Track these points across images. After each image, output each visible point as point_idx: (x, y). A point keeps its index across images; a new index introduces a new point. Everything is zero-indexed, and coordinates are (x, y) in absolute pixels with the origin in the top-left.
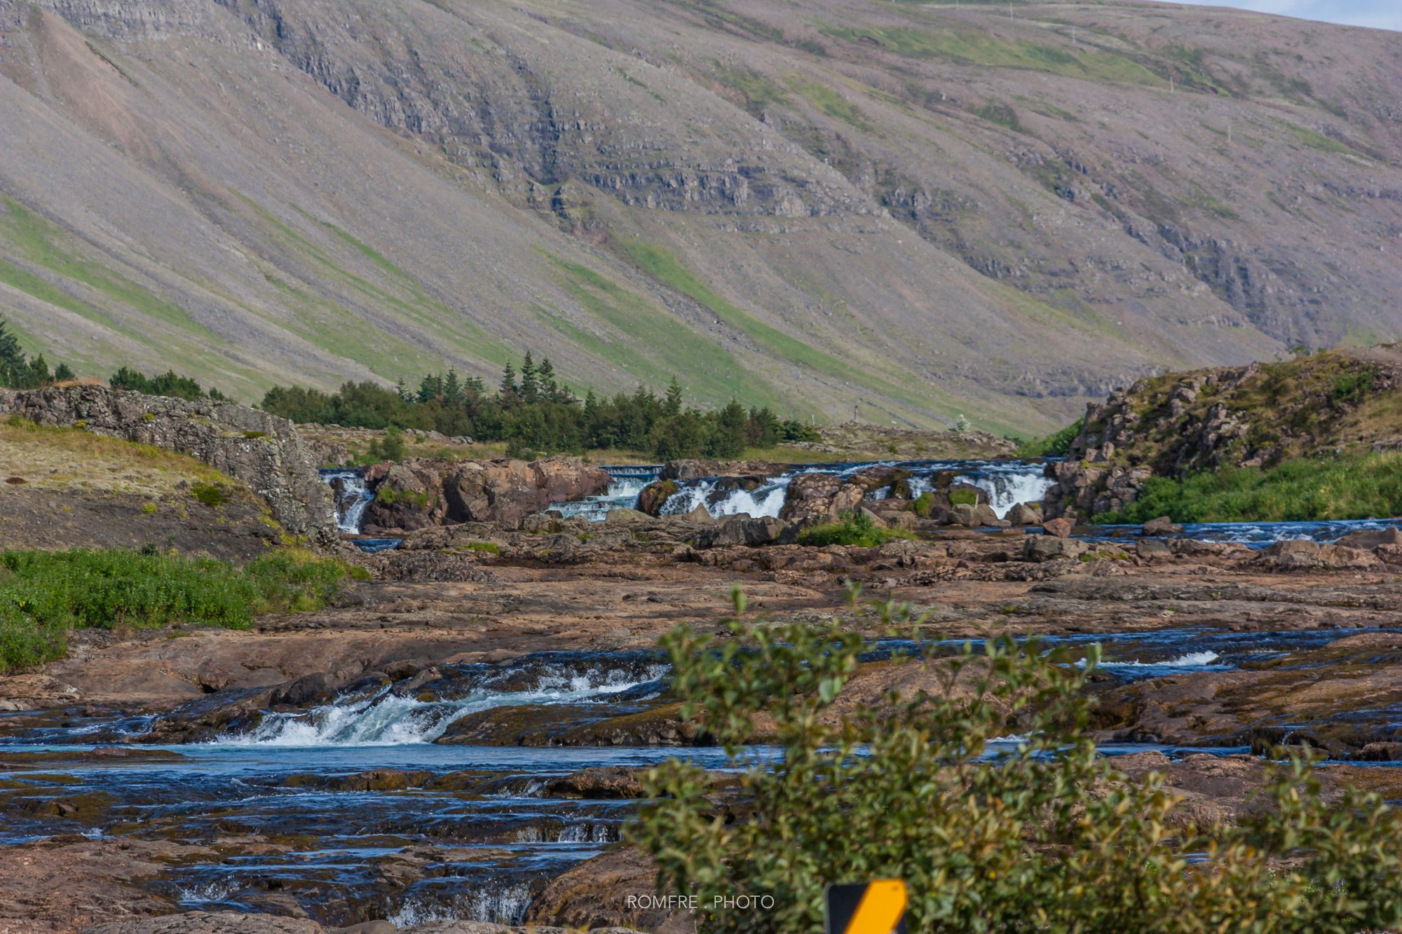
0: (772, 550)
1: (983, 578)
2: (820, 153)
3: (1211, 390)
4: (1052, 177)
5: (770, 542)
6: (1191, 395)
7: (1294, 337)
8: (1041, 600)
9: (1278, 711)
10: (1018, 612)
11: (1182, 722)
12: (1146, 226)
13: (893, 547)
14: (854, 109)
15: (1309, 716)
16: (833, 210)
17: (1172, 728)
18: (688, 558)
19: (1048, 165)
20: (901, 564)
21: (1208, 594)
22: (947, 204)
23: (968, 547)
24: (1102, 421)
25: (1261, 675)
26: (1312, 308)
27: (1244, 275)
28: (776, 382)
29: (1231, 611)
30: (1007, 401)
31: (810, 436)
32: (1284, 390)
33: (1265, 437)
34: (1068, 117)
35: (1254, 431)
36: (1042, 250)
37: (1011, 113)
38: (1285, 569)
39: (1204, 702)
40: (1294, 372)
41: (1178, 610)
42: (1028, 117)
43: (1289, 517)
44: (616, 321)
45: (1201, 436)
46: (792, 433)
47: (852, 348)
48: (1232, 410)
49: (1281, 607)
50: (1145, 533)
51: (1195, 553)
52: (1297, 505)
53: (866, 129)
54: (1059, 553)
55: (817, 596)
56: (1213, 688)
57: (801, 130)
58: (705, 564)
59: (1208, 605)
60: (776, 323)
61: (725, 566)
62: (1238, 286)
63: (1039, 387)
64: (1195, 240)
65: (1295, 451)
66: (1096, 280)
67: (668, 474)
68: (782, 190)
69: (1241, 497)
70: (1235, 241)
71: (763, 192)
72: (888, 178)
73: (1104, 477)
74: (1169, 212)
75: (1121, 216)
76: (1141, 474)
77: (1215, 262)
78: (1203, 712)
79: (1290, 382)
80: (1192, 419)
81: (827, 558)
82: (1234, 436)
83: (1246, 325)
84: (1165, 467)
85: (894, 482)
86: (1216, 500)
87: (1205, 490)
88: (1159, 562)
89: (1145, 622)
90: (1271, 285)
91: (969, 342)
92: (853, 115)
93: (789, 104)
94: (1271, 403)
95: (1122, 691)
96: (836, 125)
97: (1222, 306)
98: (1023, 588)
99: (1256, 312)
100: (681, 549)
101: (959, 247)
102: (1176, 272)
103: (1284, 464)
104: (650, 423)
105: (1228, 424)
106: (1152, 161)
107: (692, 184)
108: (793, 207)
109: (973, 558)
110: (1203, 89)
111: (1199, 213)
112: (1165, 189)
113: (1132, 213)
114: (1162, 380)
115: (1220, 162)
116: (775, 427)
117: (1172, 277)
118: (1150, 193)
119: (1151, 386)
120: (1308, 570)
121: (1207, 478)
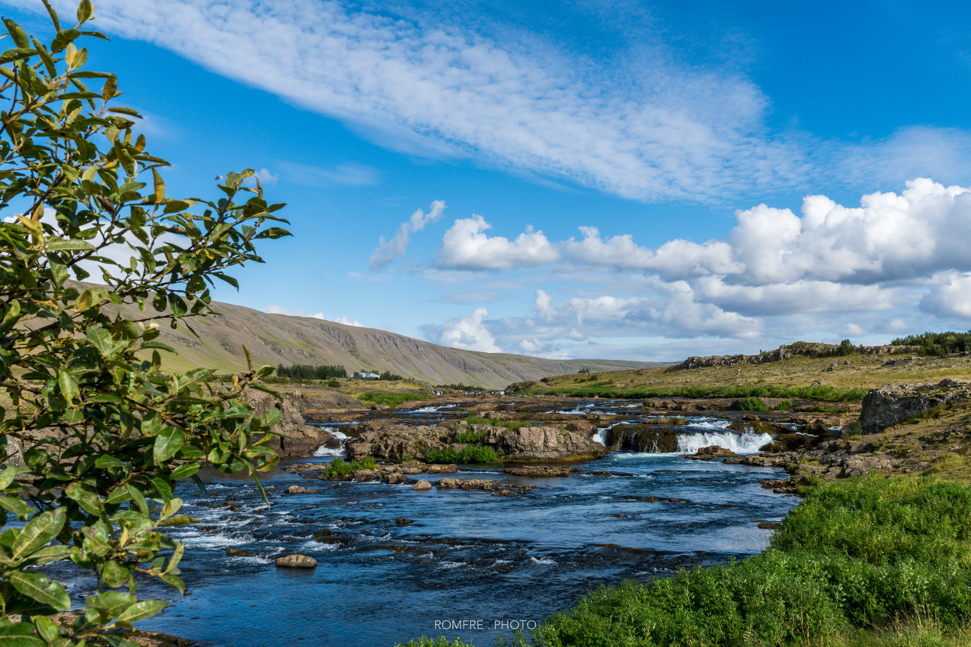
2: (488, 367)
3: (519, 384)
4: (508, 369)
5: (476, 395)
6: (517, 385)
7: (529, 380)
8: (499, 400)
9: (520, 408)
10: (496, 401)
11: (510, 409)
13: (487, 396)
14: (491, 363)
15: (523, 409)
16: (489, 372)
22: (499, 371)
23: (494, 396)
24: (509, 387)
25: (518, 405)
26: (531, 378)
28: (484, 385)
29: (517, 400)
30: (504, 386)
31: (485, 388)
34: (510, 364)
35: (523, 387)
36: (506, 374)
38: (524, 397)
40: (526, 383)
41: (513, 400)
42: (506, 364)
43: (526, 394)
44: (471, 381)
45: (518, 388)
46: (483, 388)
47: (490, 382)
48: (520, 386)
49: (522, 400)
50: (512, 395)
51: (516, 396)
53: (492, 365)
54: (503, 396)
57: (487, 365)
58: (469, 397)
59: (515, 400)
60: (484, 380)
63: (507, 385)
66: (511, 376)
67: (470, 391)
68: (485, 370)
69: (521, 392)
71: (483, 370)
72: (494, 369)
73: (509, 391)
76: (513, 391)
78: (512, 408)
81: (480, 397)
82: (520, 388)
83: (525, 379)
84: (515, 390)
88: (512, 397)
89: (509, 401)
93: (486, 363)
94: (525, 385)
95: (504, 406)
96: (490, 365)
97: (523, 378)
100: (467, 396)
101: (499, 374)
102: (518, 375)
103: (525, 390)
104: (471, 388)
106: (517, 368)
107: (477, 369)
114: (515, 384)
118: (516, 370)
119: (513, 385)
120: (526, 398)
121: (519, 391)
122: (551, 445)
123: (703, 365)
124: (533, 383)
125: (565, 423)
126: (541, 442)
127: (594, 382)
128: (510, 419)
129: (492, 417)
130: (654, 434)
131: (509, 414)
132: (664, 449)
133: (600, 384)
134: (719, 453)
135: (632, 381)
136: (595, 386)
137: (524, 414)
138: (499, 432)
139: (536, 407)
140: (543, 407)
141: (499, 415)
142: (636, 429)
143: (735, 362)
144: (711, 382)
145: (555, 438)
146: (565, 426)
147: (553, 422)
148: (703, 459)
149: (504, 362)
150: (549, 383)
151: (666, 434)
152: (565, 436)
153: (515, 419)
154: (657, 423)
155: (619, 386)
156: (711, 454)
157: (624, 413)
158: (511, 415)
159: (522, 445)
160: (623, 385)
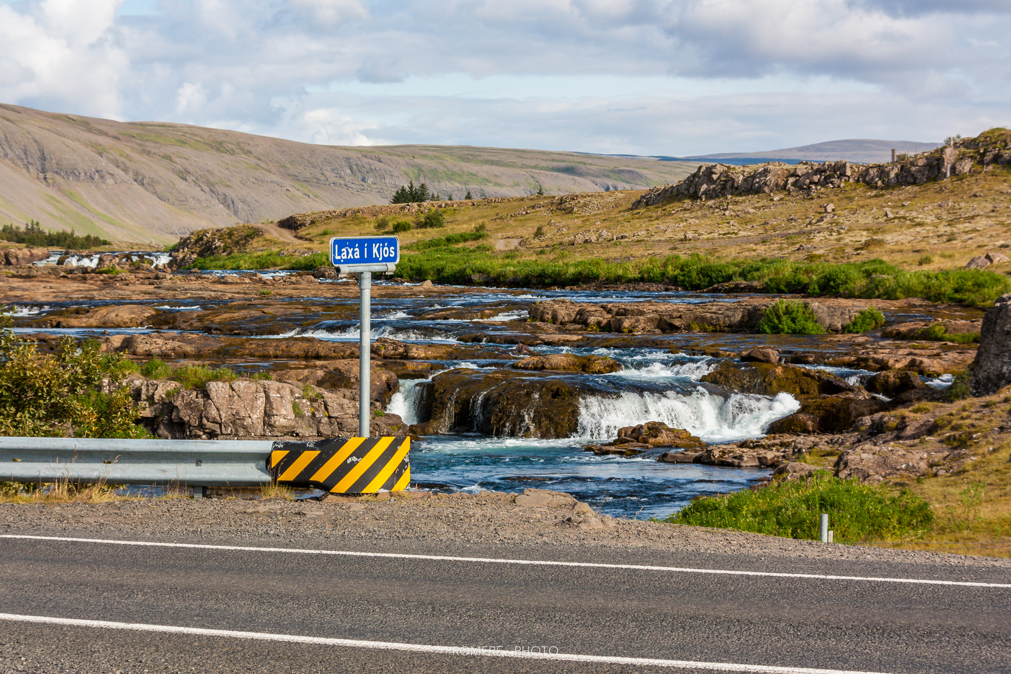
0: (87, 275)
1: (142, 284)
2: (118, 167)
3: (213, 234)
4: (181, 175)
5: (88, 273)
6: (208, 235)
7: (246, 219)
8: (155, 290)
9: (212, 322)
10: (149, 293)
11: (186, 324)
12: (206, 189)
13: (120, 275)
14: (127, 155)
15: (220, 323)
16: (121, 182)
17: (184, 326)
18: (64, 277)
19: (180, 172)
20: (122, 280)
21: (201, 289)
22: (153, 181)
23: (141, 275)
24: (184, 242)
25: (208, 312)
26: (251, 212)
27: (233, 202)
28: (105, 229)
29: (206, 294)
30: (168, 235)
31: (109, 244)
32: (233, 234)
33: (228, 247)
34: (186, 159)
35: (225, 245)
36: (179, 195)
37: (170, 157)
38: (225, 283)
39: (193, 319)
40: (236, 230)
41: (192, 294)
42: (175, 159)
43: (232, 269)
44: (62, 211)
45: (211, 246)
46: (105, 243)
47: (126, 220)
48: (219, 240)
49: (220, 293)
50: (191, 272)
51: (202, 278)
52: (234, 266)
53: (130, 160)
54: (165, 277)
55: (96, 288)
56: (195, 315)
57: (113, 160)
58: (68, 278)
59: (200, 292)
60: (105, 212)
61: (74, 279)
62: (231, 205)
63: (177, 232)
64: (220, 193)
65: (236, 251)
66: (192, 203)
67: (67, 253)
68: (107, 176)
69: (220, 263)
70: (231, 194)
71: (102, 177)
72: (137, 174)
73: (184, 257)
74: (213, 185)
75: (199, 186)
76: (194, 256)
77: (225, 199)
78: (192, 321)
79: (235, 232)
80: (208, 242)
81: (102, 278)
82: (219, 246)
83: (233, 216)
84: (201, 254)
85: (128, 257)
86: (214, 264)
87: (211, 261)
88: (192, 280)
89: (182, 297)
90: (240, 206)
91: (158, 219)
92: (127, 156)
93: (109, 153)
94: (230, 238)
95: (171, 316)
96: (123, 159)
97: (227, 211)
98: (153, 286)
99: (236, 213)
100: (62, 274)
101: (155, 193)
102: (215, 201)
103: (233, 255)
104: (66, 239)
105: (218, 243)
106: (208, 171)
107: (83, 174)
108: (110, 181)
109: (142, 278)
110: (223, 152)
111: (221, 186)
112: (211, 179)
113: (202, 185)
114: (201, 231)
115: (227, 172)
116: (100, 241)
117: (213, 203)
118: (208, 180)
119: (198, 233)
120: (231, 283)
121: (212, 258)
122: (280, 421)
123: (737, 190)
124: (255, 233)
125: (322, 367)
126: (257, 416)
127: (432, 233)
128: (185, 356)
129: (142, 348)
130: (528, 394)
131: (183, 340)
132: (548, 430)
133: (449, 240)
134: (663, 438)
135: (539, 233)
136: (434, 244)
137: (222, 341)
138: (160, 393)
139: (255, 319)
140: (274, 317)
141: (158, 343)
142: (489, 381)
143: (824, 183)
144: (747, 239)
145: (289, 406)
146: (320, 373)
147: (292, 363)
148: (621, 454)
149: (169, 150)
150: (302, 232)
151: (556, 394)
152: (313, 400)
153: (198, 356)
154: (543, 368)
155: (500, 245)
156: (645, 441)
157: (477, 340)
158: (190, 342)
159: (214, 422)
160: (515, 243)
